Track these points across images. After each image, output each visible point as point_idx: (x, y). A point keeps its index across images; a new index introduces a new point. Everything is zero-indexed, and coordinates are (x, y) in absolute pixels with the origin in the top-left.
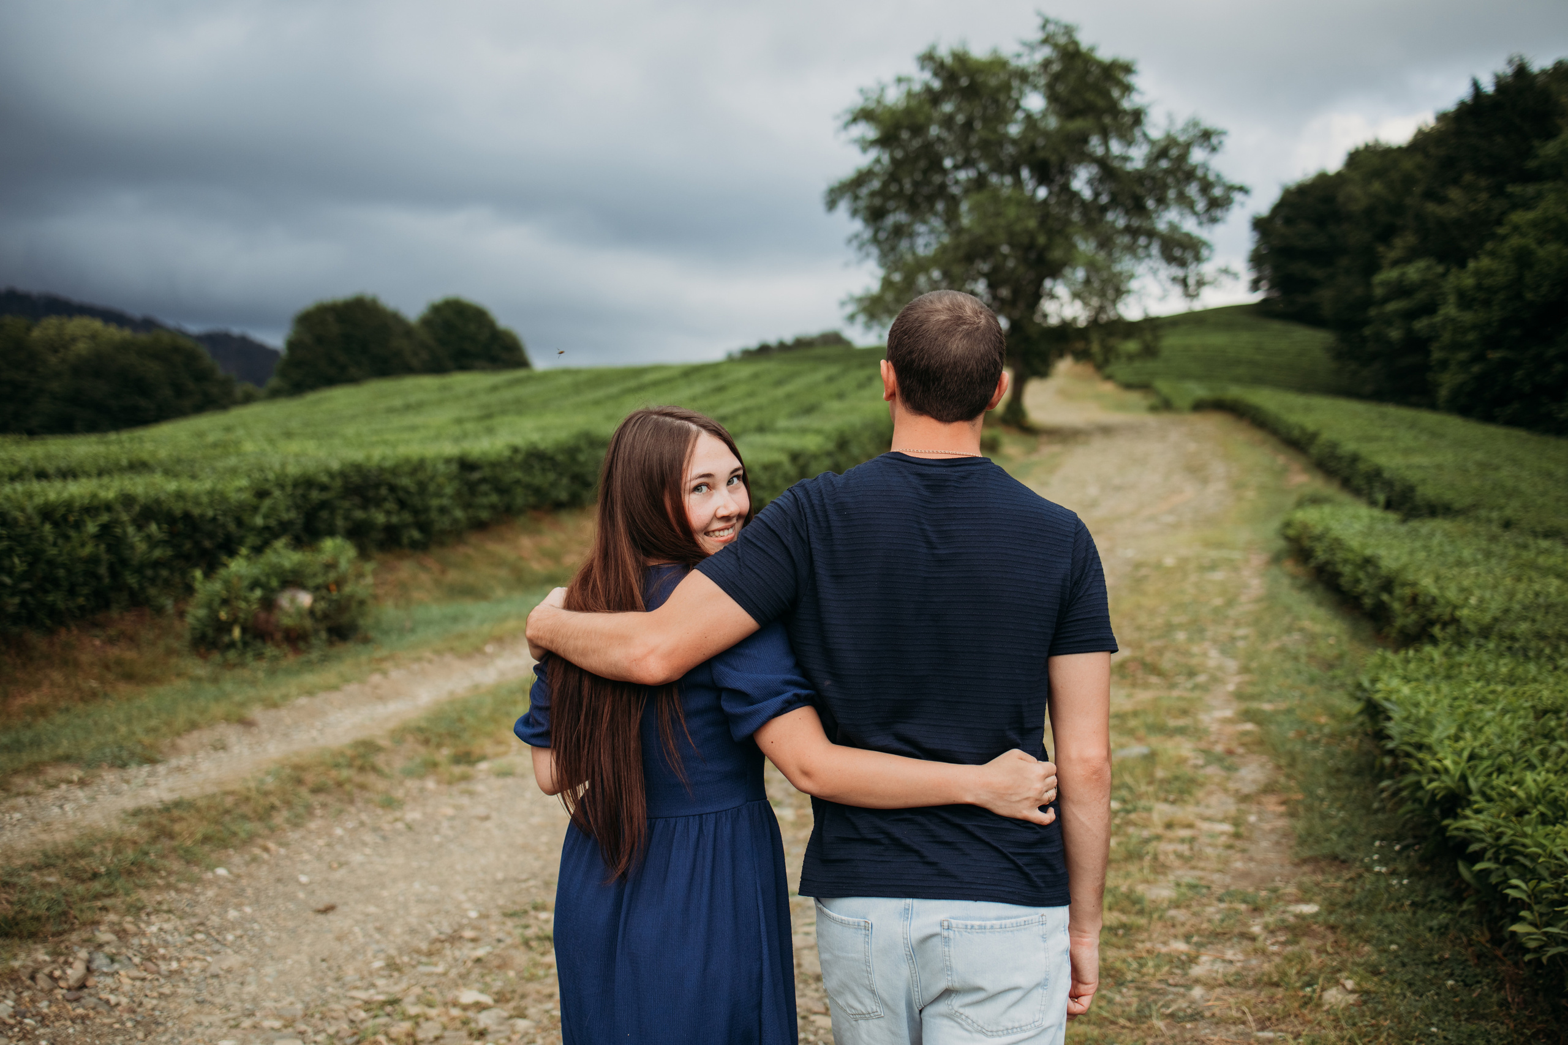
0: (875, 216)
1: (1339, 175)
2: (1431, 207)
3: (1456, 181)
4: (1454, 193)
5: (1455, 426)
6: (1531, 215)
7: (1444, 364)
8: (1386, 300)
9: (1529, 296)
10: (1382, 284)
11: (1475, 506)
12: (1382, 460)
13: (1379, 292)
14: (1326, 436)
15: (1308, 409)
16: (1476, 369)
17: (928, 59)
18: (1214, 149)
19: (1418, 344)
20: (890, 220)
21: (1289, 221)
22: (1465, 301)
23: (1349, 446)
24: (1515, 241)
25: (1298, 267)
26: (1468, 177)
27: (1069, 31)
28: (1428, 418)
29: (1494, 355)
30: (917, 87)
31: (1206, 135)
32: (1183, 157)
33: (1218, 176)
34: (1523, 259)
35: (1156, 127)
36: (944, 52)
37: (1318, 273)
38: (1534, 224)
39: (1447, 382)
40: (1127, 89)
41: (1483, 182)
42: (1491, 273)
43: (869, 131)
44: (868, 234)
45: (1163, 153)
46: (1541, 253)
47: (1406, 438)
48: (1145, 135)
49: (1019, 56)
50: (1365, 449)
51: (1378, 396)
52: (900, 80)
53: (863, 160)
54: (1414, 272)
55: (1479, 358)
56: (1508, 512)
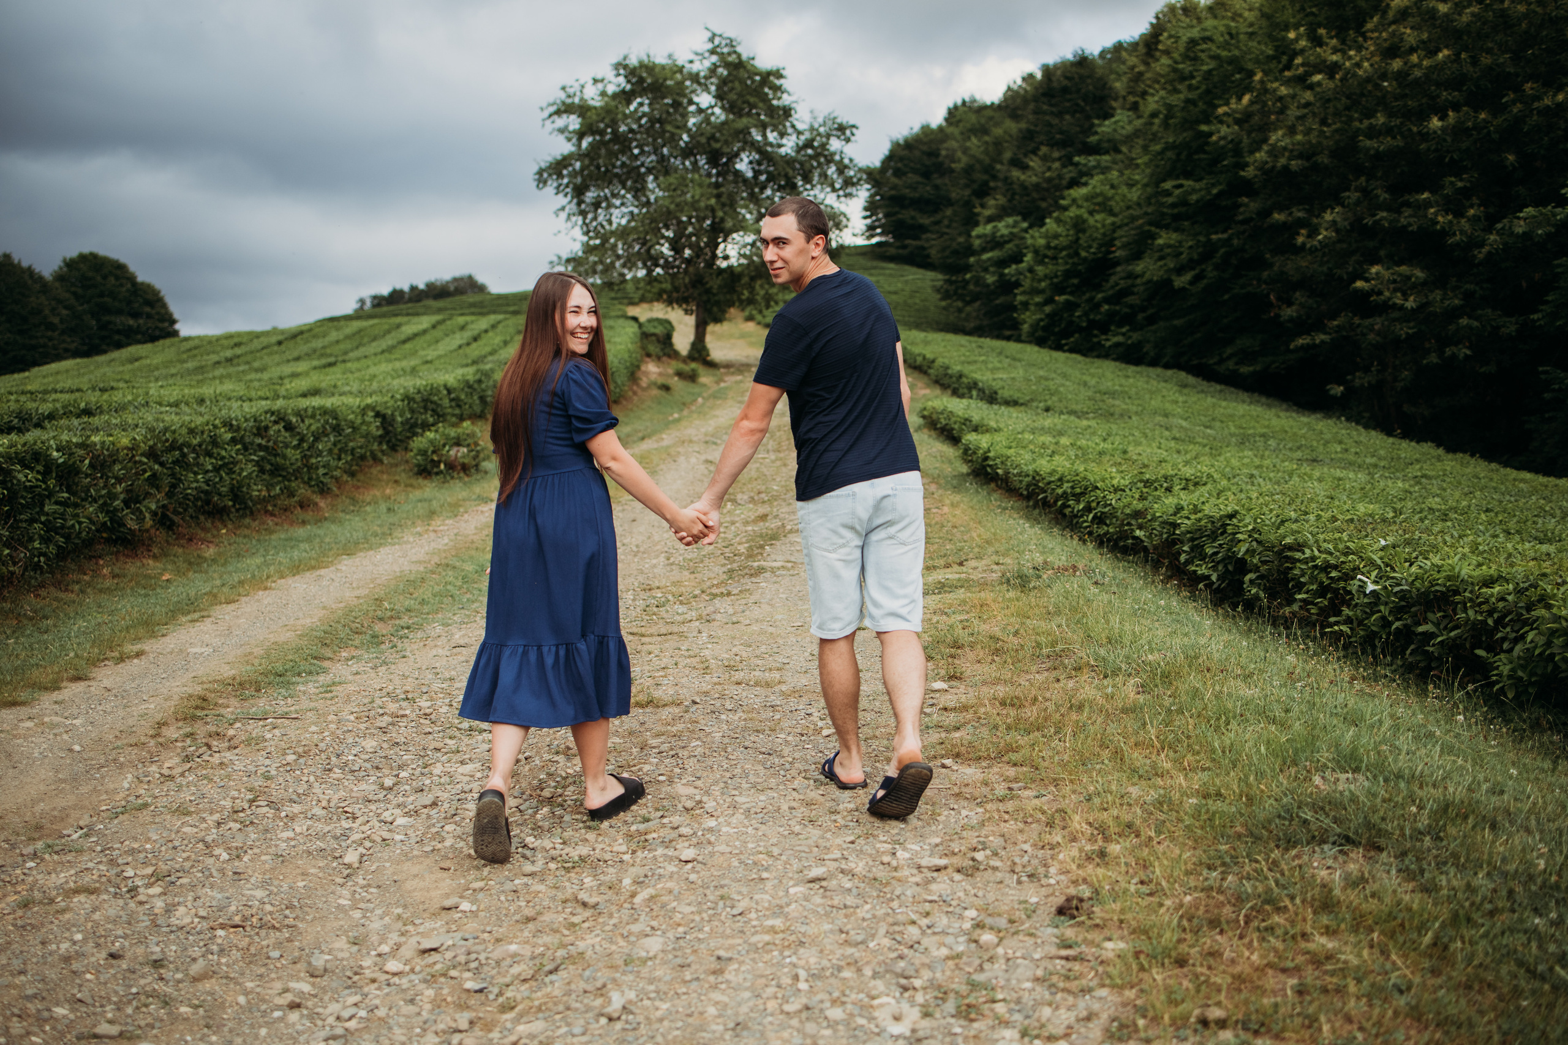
0: (579, 192)
1: (940, 129)
2: (1016, 173)
3: (1034, 152)
4: (1034, 163)
5: (1032, 352)
6: (1084, 191)
7: (1025, 305)
8: (984, 250)
9: (1083, 254)
10: (978, 237)
11: (1032, 400)
12: (977, 376)
13: (977, 243)
14: (940, 361)
15: (926, 343)
16: (1048, 309)
17: (620, 66)
18: (848, 140)
19: (1008, 286)
20: (590, 195)
21: (898, 173)
22: (1040, 257)
23: (957, 368)
24: (1073, 212)
25: (907, 215)
26: (1044, 149)
27: (731, 43)
28: (1013, 347)
29: (1060, 299)
30: (611, 89)
31: (842, 128)
32: (823, 146)
33: (851, 160)
34: (1079, 225)
35: (802, 119)
36: (633, 61)
37: (925, 221)
38: (1087, 198)
39: (1028, 319)
40: (777, 89)
41: (1056, 154)
42: (1056, 236)
43: (574, 122)
44: (573, 207)
45: (809, 144)
46: (1091, 221)
47: (994, 362)
48: (793, 126)
49: (691, 62)
50: (967, 369)
51: (978, 331)
52: (596, 81)
53: (565, 147)
54: (1003, 227)
55: (1049, 301)
56: (1049, 403)
